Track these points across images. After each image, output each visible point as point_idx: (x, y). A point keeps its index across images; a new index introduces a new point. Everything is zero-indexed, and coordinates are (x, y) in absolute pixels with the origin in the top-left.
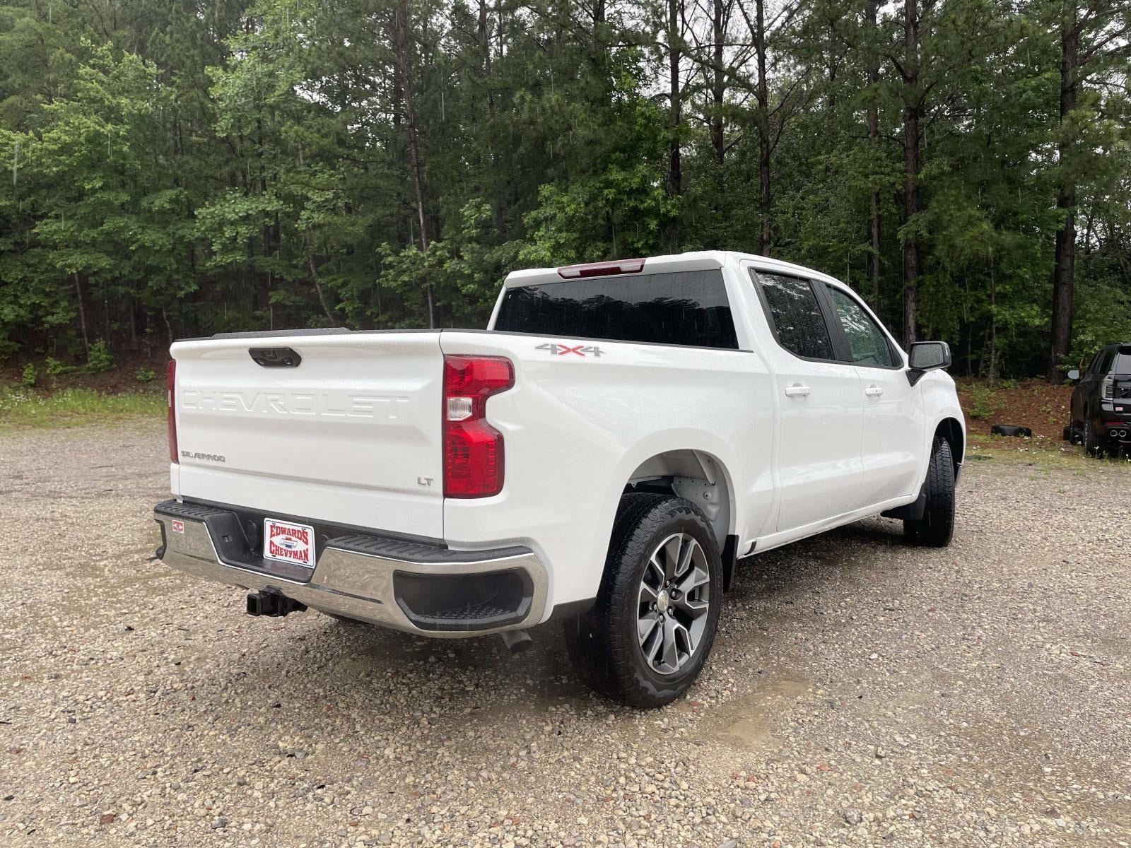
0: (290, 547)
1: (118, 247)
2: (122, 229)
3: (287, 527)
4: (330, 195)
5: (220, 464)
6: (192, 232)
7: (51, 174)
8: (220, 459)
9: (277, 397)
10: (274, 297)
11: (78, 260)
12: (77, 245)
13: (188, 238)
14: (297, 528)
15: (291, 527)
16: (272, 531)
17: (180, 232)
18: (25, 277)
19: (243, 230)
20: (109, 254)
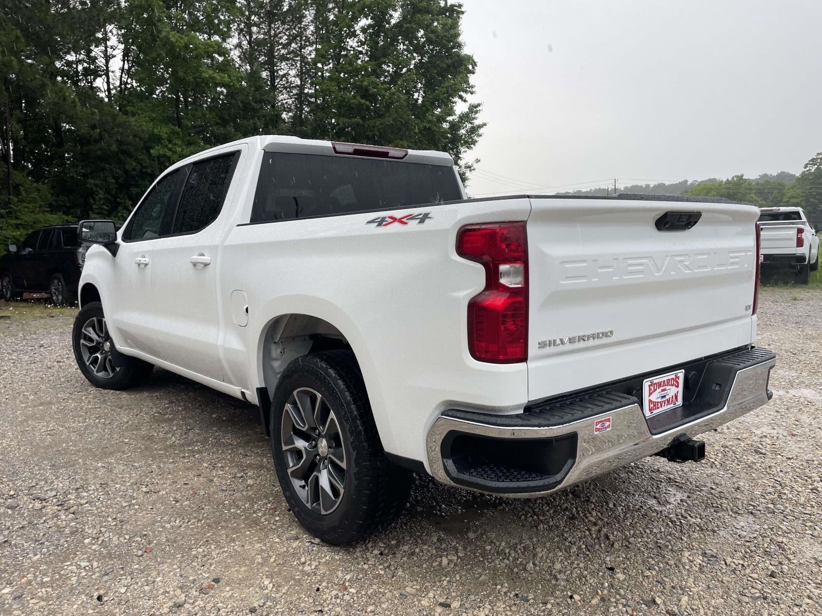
0: (664, 396)
3: (662, 380)
5: (605, 340)
8: (605, 335)
9: (682, 258)
14: (670, 377)
15: (665, 379)
16: (650, 389)
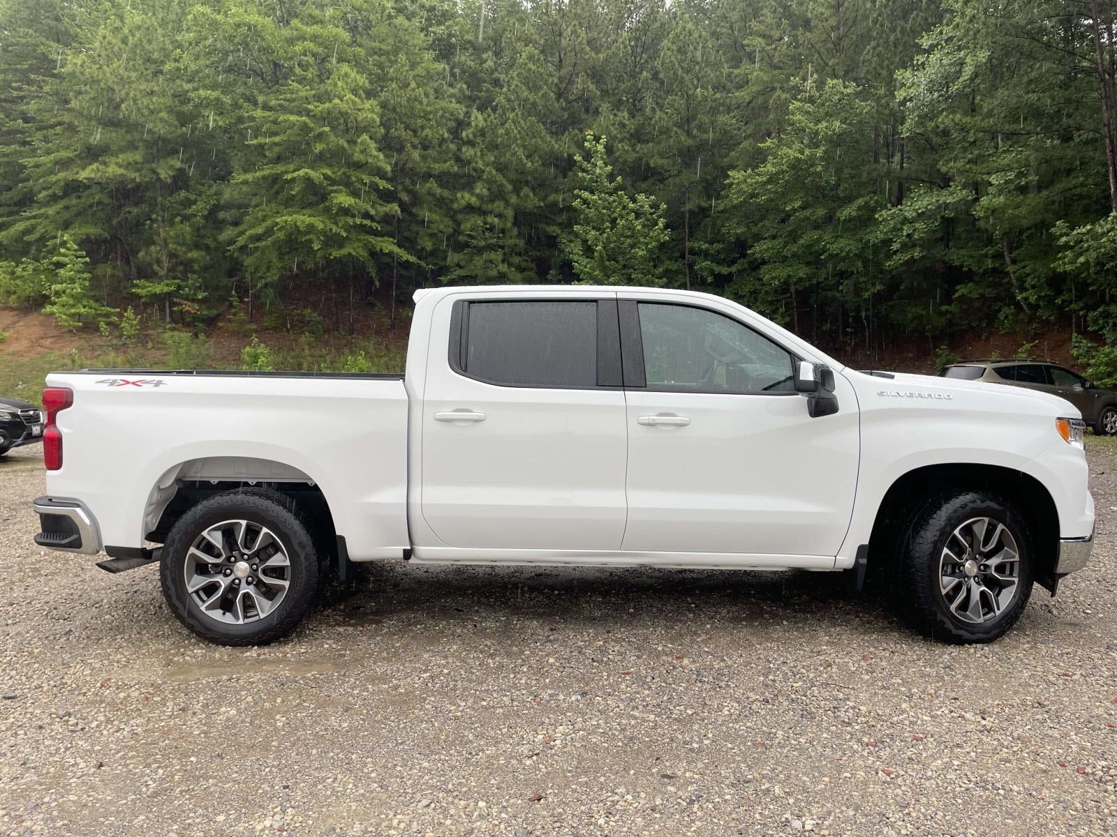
1: (813, 257)
2: (818, 241)
4: (1011, 175)
6: (877, 235)
7: (762, 202)
10: (961, 290)
11: (782, 272)
12: (785, 259)
13: (873, 240)
17: (867, 237)
18: (755, 290)
19: (920, 225)
20: (808, 264)
